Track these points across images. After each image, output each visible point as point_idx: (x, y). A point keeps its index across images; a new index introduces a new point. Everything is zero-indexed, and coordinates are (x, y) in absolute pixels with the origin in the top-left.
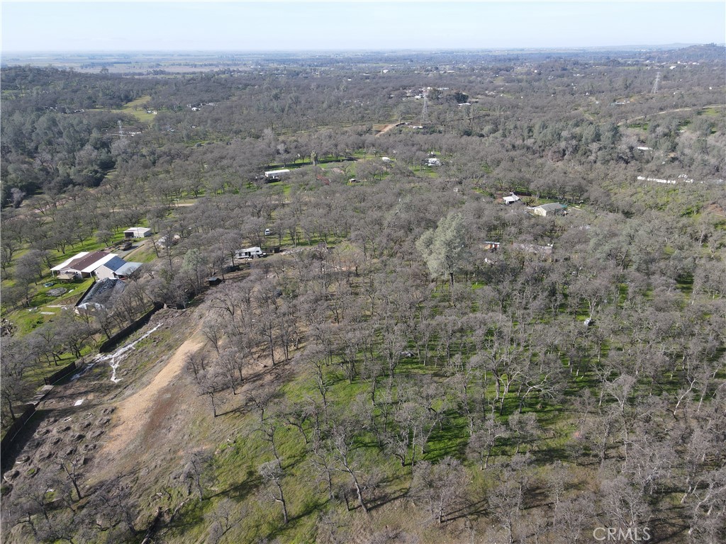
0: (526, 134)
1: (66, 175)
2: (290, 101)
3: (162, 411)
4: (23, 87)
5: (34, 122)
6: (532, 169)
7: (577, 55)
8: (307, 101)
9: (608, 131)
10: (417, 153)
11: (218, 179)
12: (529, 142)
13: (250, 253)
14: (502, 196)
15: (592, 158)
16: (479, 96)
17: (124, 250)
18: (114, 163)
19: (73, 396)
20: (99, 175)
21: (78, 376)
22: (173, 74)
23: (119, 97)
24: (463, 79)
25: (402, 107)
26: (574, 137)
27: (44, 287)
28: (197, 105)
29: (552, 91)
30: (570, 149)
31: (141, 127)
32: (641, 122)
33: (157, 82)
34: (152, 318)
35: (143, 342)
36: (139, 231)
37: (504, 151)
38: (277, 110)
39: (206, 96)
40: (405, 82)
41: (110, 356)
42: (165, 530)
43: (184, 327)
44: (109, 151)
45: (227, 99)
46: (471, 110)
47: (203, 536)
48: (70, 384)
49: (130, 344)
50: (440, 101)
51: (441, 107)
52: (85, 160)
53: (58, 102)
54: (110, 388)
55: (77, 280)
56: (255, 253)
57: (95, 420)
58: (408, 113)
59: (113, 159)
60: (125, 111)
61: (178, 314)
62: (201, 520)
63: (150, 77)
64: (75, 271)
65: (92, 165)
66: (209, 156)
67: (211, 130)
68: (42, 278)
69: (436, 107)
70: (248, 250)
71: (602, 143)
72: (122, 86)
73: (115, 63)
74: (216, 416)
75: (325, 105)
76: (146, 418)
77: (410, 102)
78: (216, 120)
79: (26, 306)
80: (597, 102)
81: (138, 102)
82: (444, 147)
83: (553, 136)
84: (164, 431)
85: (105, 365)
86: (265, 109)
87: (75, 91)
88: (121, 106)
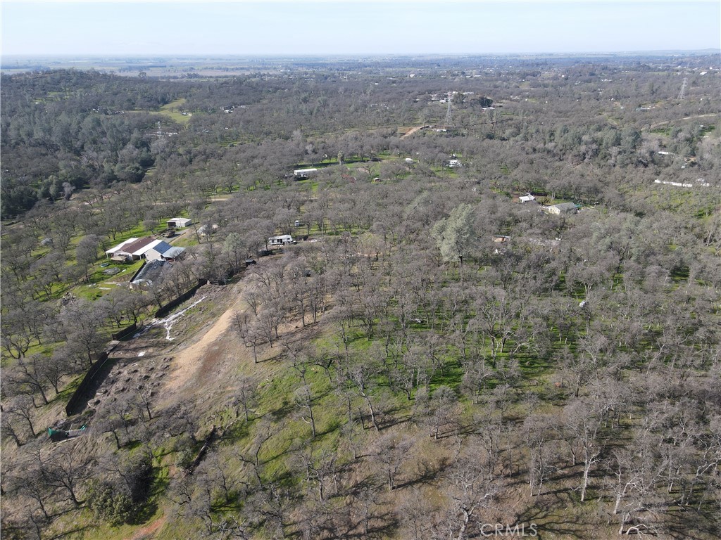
0: (547, 138)
1: (110, 171)
2: (318, 104)
3: (211, 359)
4: (67, 89)
5: (79, 123)
6: (549, 171)
7: (607, 60)
8: (334, 104)
9: (629, 136)
10: (439, 155)
11: (250, 177)
12: (550, 146)
13: (281, 240)
14: (518, 195)
15: (611, 161)
16: (504, 101)
17: (168, 237)
18: (153, 161)
19: (136, 350)
20: (140, 172)
21: (139, 335)
22: (206, 77)
23: (156, 99)
24: (487, 84)
25: (426, 111)
26: (594, 141)
27: (100, 267)
28: (230, 108)
29: (576, 96)
30: (590, 153)
31: (178, 128)
32: (665, 127)
33: (192, 86)
34: (197, 292)
35: (191, 311)
36: (180, 222)
37: (524, 154)
38: (305, 112)
39: (238, 99)
40: (431, 87)
41: (163, 320)
42: (219, 441)
43: (225, 300)
44: (149, 150)
45: (258, 102)
46: (495, 114)
47: (249, 445)
48: (133, 341)
49: (180, 312)
50: (465, 105)
51: (465, 111)
52: (127, 158)
53: (100, 103)
54: (166, 345)
55: (128, 262)
56: (286, 240)
57: (157, 365)
58: (432, 116)
59: (153, 158)
60: (163, 113)
61: (219, 289)
62: (247, 434)
63: (185, 80)
64: (127, 254)
65: (134, 163)
66: (242, 155)
67: (243, 131)
68: (97, 259)
69: (460, 111)
70: (280, 238)
71: (622, 148)
72: (159, 89)
73: (151, 67)
74: (257, 362)
75: (352, 109)
76: (199, 364)
77: (435, 106)
78: (248, 122)
79: (86, 282)
80: (622, 108)
81: (174, 104)
82: (466, 149)
83: (573, 140)
84: (214, 373)
85: (160, 327)
86: (294, 111)
87: (115, 94)
88: (158, 108)
